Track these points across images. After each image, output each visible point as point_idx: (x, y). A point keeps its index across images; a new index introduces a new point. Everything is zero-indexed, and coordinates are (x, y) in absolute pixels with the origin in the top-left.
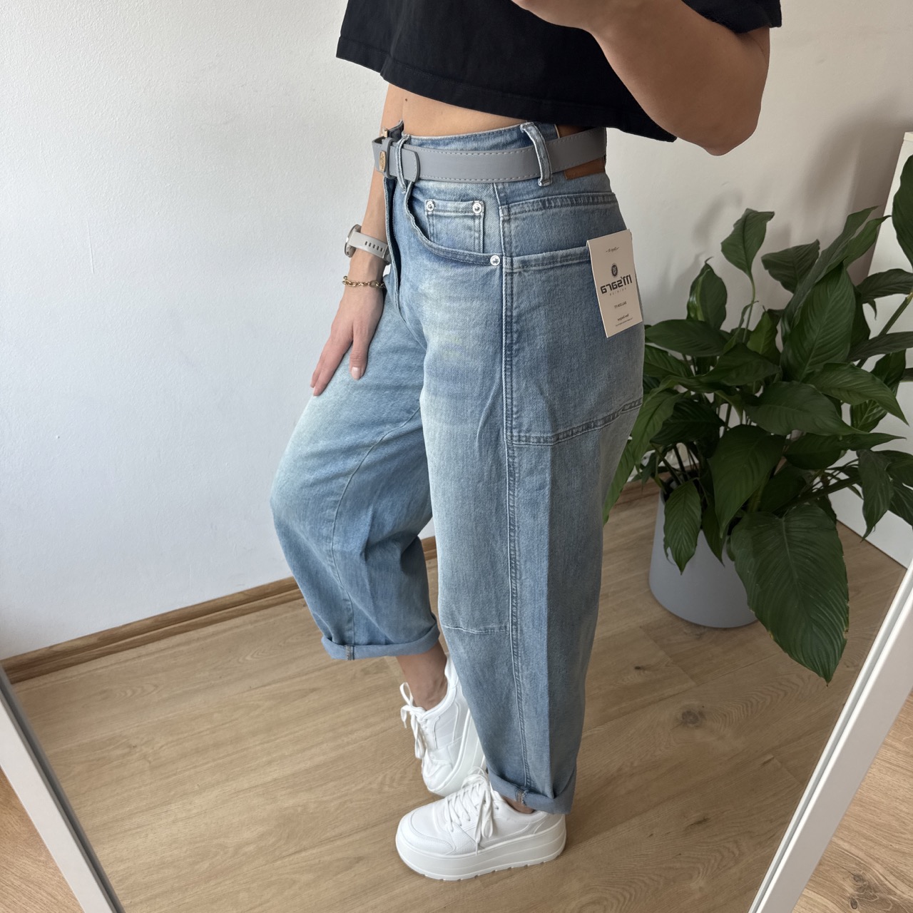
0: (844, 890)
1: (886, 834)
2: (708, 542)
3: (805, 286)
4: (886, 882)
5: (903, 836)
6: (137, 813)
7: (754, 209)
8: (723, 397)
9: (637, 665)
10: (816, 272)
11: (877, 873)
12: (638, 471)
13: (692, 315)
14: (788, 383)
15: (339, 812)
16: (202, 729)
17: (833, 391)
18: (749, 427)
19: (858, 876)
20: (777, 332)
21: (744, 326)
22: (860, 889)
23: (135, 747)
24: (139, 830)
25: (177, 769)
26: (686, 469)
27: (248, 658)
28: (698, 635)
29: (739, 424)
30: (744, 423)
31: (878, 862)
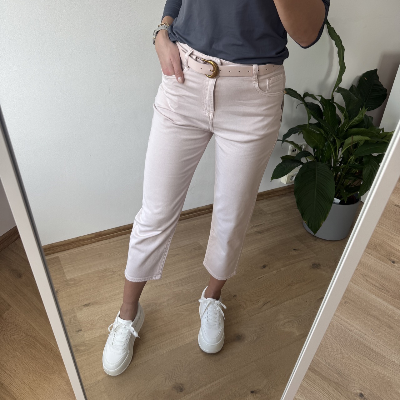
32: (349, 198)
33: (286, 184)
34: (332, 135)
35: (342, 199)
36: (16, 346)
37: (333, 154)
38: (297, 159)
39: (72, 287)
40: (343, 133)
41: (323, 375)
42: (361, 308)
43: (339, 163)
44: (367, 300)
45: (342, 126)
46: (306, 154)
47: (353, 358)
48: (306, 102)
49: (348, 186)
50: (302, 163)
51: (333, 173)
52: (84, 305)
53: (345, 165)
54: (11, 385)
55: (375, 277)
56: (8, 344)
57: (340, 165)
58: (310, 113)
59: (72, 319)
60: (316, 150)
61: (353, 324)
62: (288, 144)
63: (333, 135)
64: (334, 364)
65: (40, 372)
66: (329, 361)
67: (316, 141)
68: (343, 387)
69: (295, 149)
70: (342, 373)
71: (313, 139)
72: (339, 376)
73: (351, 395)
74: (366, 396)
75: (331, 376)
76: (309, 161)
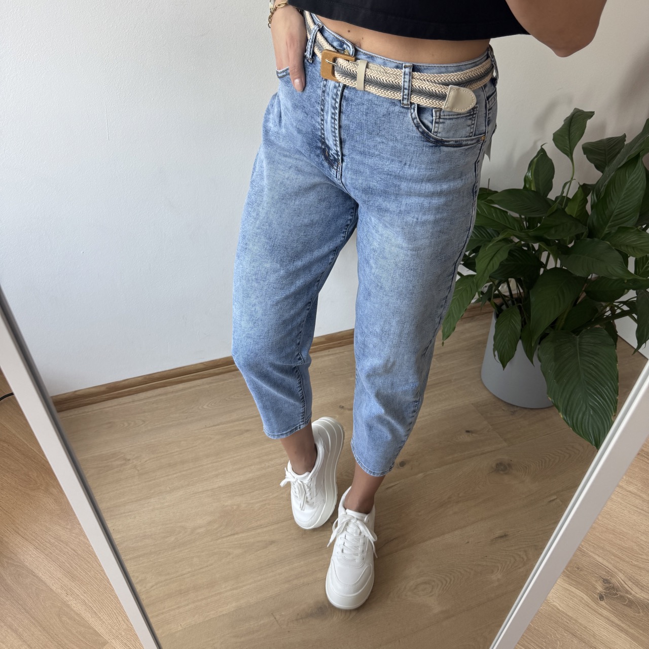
0: (596, 588)
1: (630, 554)
2: (524, 350)
3: (611, 169)
4: (626, 586)
5: (641, 556)
6: (128, 502)
7: (581, 109)
8: (544, 247)
9: (467, 430)
10: (621, 159)
11: (620, 579)
12: (479, 296)
13: (527, 186)
14: (591, 240)
15: (260, 511)
16: (173, 451)
17: (622, 247)
18: (561, 269)
19: (607, 580)
20: (587, 202)
21: (564, 195)
22: (606, 588)
23: (129, 460)
24: (130, 513)
25: (156, 476)
26: (514, 296)
27: (205, 407)
28: (512, 412)
29: (553, 266)
30: (558, 266)
31: (621, 572)
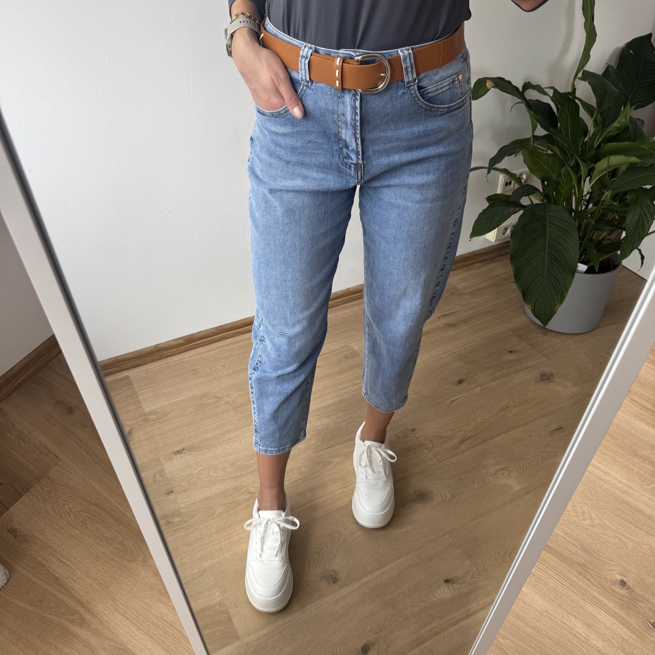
32: (602, 262)
33: (495, 241)
34: (573, 155)
35: (591, 264)
36: (74, 520)
37: (574, 188)
38: (514, 200)
39: (154, 423)
40: (593, 152)
41: (561, 554)
42: (622, 445)
43: (586, 203)
44: (633, 432)
45: (590, 139)
46: (529, 190)
47: (610, 525)
48: (528, 99)
49: (600, 242)
50: (523, 207)
51: (575, 221)
52: (175, 452)
53: (595, 207)
54: (70, 579)
55: (647, 394)
56: (61, 517)
57: (587, 206)
58: (535, 118)
59: (158, 475)
60: (546, 183)
61: (610, 472)
62: (498, 173)
63: (576, 156)
64: (578, 535)
65: (113, 560)
66: (569, 531)
67: (546, 167)
68: (594, 571)
69: (509, 181)
70: (591, 550)
71: (541, 163)
72: (587, 553)
73: (607, 583)
74: (630, 583)
75: (574, 554)
76: (534, 203)
